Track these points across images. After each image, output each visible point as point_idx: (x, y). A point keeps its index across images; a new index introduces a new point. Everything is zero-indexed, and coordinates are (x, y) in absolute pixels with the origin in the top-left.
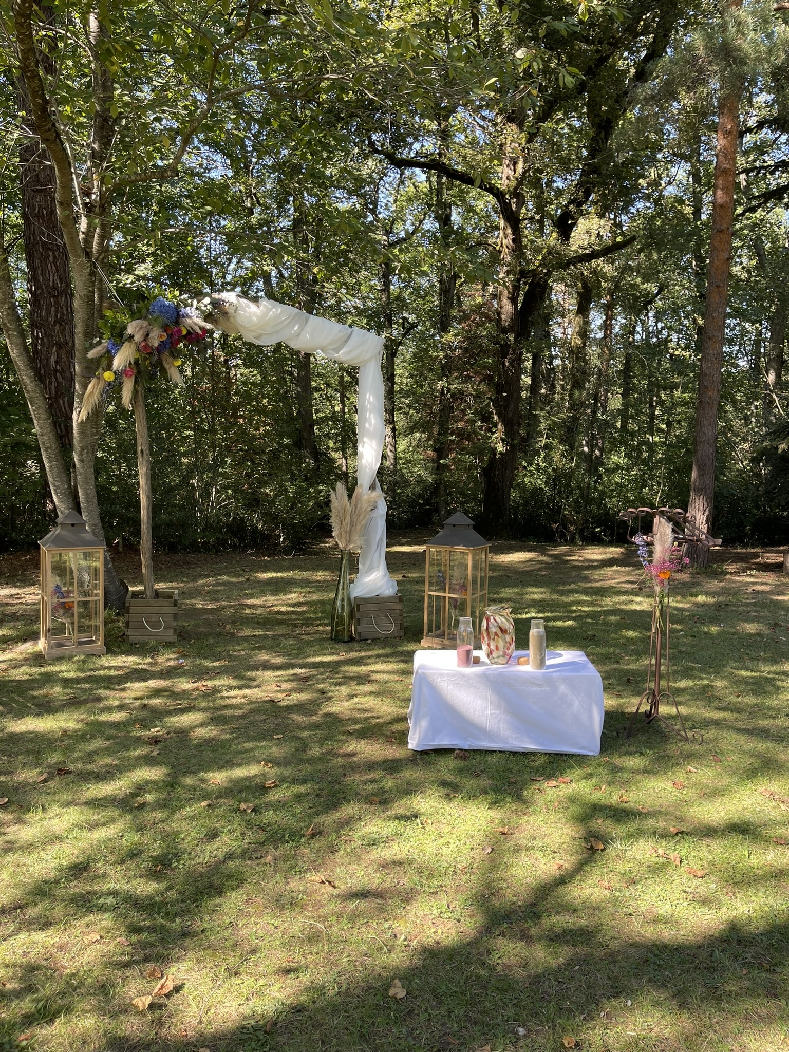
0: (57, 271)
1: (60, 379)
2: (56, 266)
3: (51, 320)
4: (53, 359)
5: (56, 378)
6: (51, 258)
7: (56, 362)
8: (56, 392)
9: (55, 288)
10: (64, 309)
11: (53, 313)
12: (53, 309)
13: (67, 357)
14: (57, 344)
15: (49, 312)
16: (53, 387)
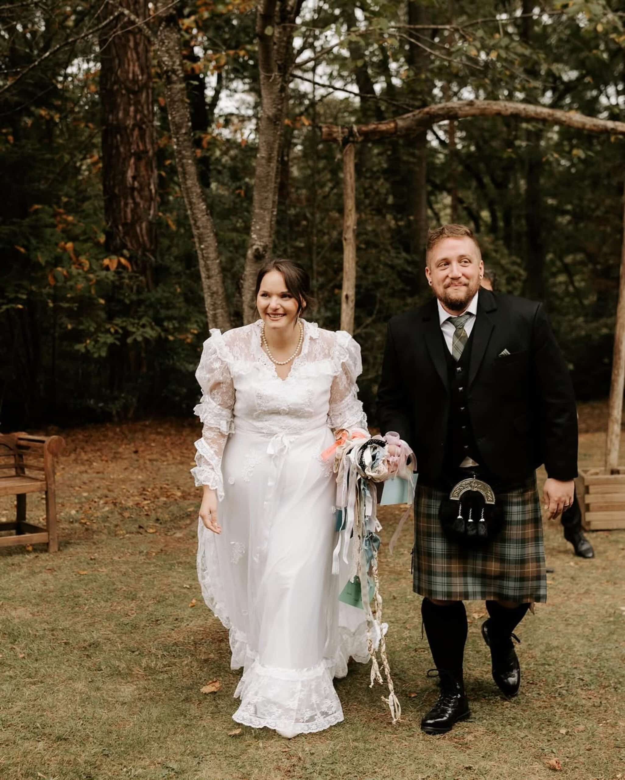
0: (138, 59)
1: (138, 200)
2: (137, 53)
3: (130, 122)
4: (130, 173)
5: (133, 198)
6: (132, 44)
7: (134, 178)
8: (133, 216)
9: (135, 81)
10: (145, 107)
11: (132, 114)
12: (132, 109)
13: (147, 170)
14: (134, 154)
15: (126, 112)
16: (129, 211)
